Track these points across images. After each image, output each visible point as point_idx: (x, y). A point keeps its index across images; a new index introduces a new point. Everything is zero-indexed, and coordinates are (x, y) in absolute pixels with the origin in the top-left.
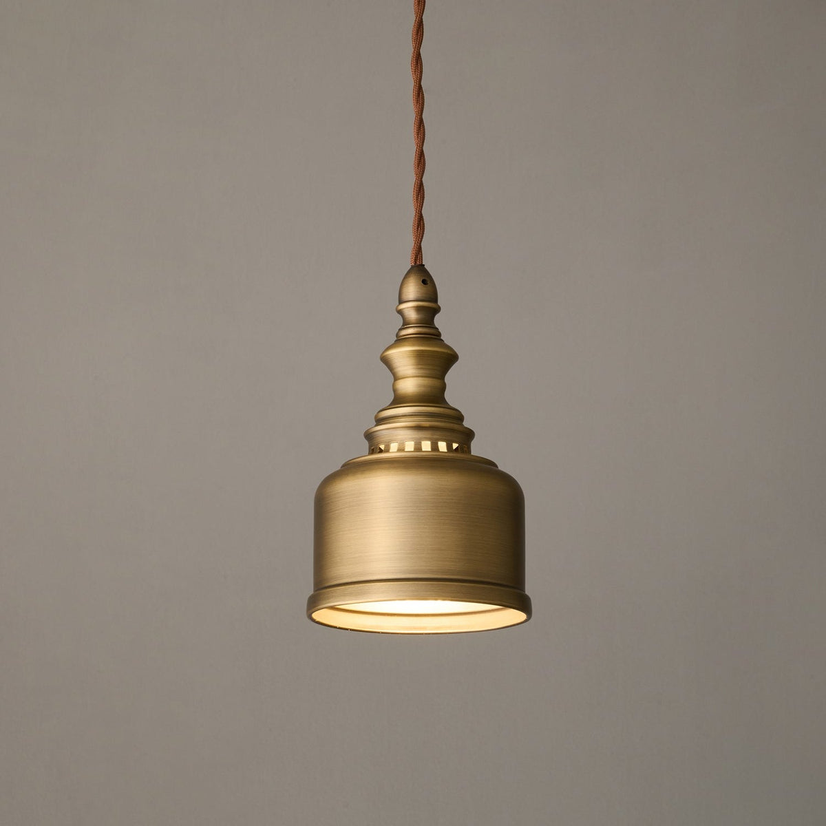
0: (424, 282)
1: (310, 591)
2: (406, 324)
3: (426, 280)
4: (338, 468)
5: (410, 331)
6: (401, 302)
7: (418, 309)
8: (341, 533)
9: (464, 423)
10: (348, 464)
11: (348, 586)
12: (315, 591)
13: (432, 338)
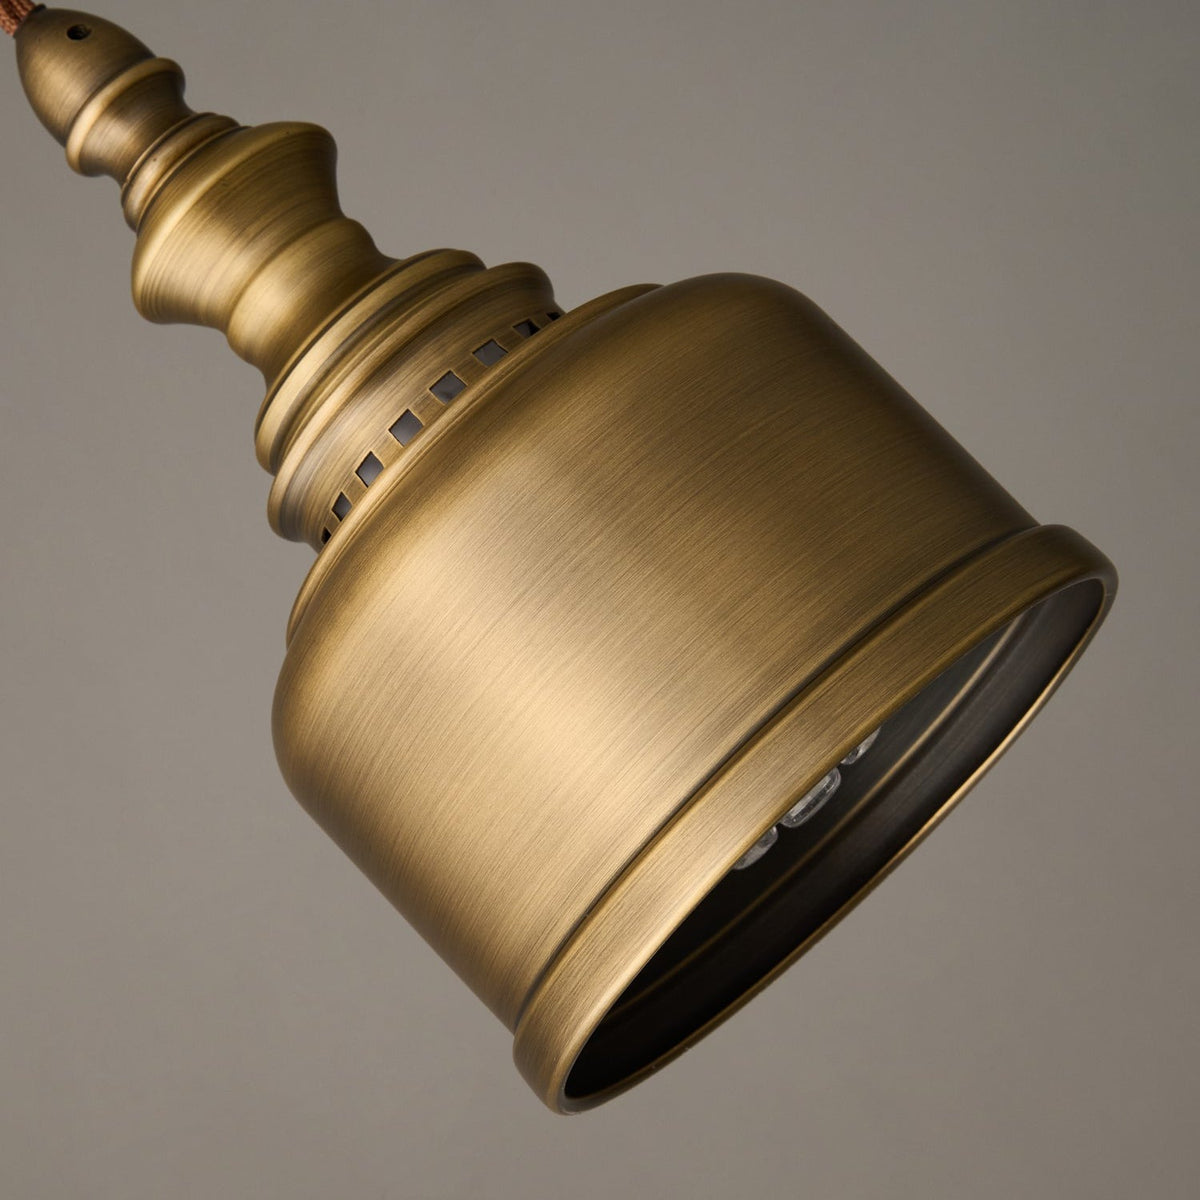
0: (75, 34)
1: (501, 1038)
2: (123, 173)
3: (77, 29)
4: (282, 653)
5: (149, 176)
6: (62, 135)
7: (117, 108)
8: (441, 807)
9: (489, 265)
10: (297, 623)
11: (590, 929)
12: (514, 1027)
13: (213, 142)
